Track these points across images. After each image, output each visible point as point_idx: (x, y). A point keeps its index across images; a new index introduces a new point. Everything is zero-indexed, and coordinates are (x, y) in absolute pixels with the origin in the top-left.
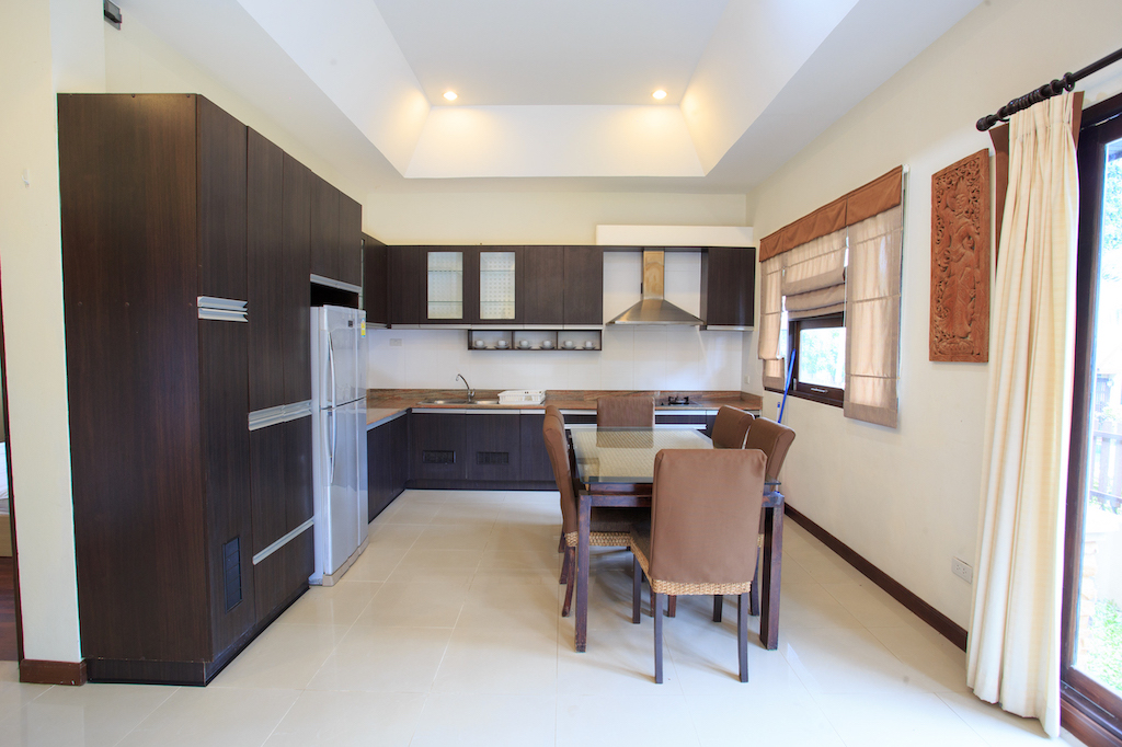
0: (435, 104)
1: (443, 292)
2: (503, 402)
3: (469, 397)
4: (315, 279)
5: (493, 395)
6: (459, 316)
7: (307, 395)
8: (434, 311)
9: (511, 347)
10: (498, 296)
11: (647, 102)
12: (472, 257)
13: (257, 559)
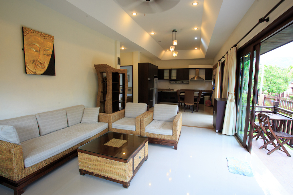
0: (166, 51)
1: (166, 75)
2: (174, 90)
3: (169, 90)
4: (154, 76)
5: (173, 90)
6: (169, 78)
7: (153, 87)
8: (165, 78)
9: (176, 83)
10: (174, 76)
11: (194, 49)
12: (170, 70)
13: (150, 101)
